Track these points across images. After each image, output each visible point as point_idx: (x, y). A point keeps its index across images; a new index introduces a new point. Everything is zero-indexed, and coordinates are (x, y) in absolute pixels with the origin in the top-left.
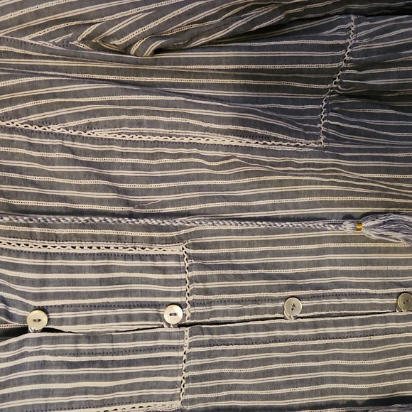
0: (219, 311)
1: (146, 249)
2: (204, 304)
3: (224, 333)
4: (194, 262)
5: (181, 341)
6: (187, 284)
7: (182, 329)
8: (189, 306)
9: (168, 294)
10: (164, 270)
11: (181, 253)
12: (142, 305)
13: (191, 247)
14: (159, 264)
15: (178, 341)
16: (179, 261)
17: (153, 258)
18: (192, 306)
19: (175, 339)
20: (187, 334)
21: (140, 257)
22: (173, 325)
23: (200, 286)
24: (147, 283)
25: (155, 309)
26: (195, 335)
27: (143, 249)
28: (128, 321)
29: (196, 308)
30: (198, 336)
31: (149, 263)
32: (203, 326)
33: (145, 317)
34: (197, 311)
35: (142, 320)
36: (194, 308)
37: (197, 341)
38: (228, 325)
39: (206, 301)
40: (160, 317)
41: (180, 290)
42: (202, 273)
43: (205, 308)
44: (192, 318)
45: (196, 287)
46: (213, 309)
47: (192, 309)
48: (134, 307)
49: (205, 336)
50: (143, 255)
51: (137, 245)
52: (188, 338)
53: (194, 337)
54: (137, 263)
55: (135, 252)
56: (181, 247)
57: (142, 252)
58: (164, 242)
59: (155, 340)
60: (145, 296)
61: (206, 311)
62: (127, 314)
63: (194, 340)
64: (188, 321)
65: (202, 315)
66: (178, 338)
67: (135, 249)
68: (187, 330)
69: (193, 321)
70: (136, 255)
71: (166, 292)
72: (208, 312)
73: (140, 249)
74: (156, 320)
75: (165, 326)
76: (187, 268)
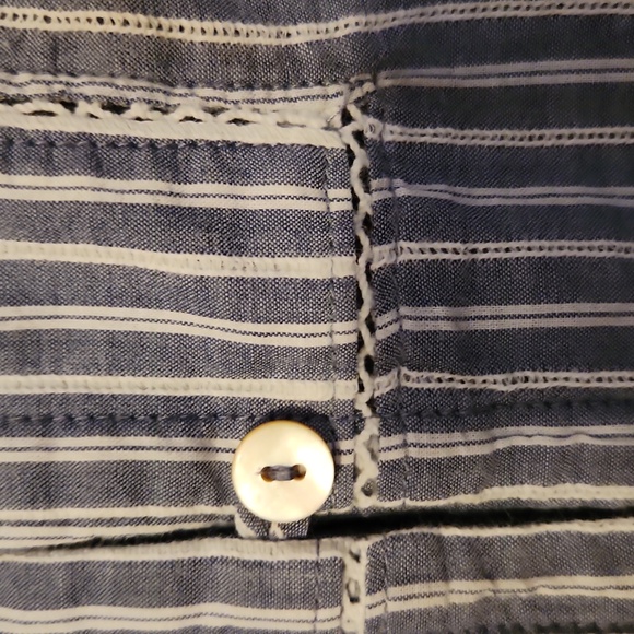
0: (536, 453)
1: (136, 110)
2: (455, 413)
3: (556, 567)
4: (402, 191)
5: (323, 613)
6: (364, 312)
7: (331, 549)
8: (372, 426)
9: (259, 362)
10: (229, 232)
11: (332, 142)
12: (109, 417)
13: (389, 109)
14: (207, 194)
15: (307, 614)
16: (321, 182)
17: (169, 159)
18: (387, 430)
19: (289, 601)
20: (357, 573)
21: (96, 156)
22: (284, 526)
23: (436, 318)
24: (139, 301)
25: (182, 442)
26: (399, 582)
27: (116, 108)
28: (32, 503)
29: (411, 437)
30: (417, 588)
31: (143, 190)
32: (450, 532)
33: (131, 483)
34: (414, 453)
35: (107, 496)
36: (396, 440)
37: (409, 615)
38: (576, 527)
39: (465, 403)
40: (216, 482)
41: (324, 342)
42: (449, 250)
43: (457, 436)
44: (387, 490)
45: (408, 325)
46: (501, 445)
47: (385, 442)
48: (71, 425)
49: (456, 585)
50: (113, 144)
51: (85, 86)
52: (365, 599)
53: (394, 591)
54: (74, 187)
55: (64, 123)
56: (333, 109)
57: (110, 126)
58: (237, 73)
59: (179, 603)
60: (135, 369)
61: (463, 451)
62: (24, 468)
63: (394, 607)
64: (365, 503)
65: (444, 473)
66: (310, 598)
67: (70, 106)
68: (356, 556)
69: (395, 504)
70: (72, 141)
71: (243, 350)
72: (473, 460)
73: (95, 109)
74: (193, 496)
75: (241, 527)
76: (367, 222)
